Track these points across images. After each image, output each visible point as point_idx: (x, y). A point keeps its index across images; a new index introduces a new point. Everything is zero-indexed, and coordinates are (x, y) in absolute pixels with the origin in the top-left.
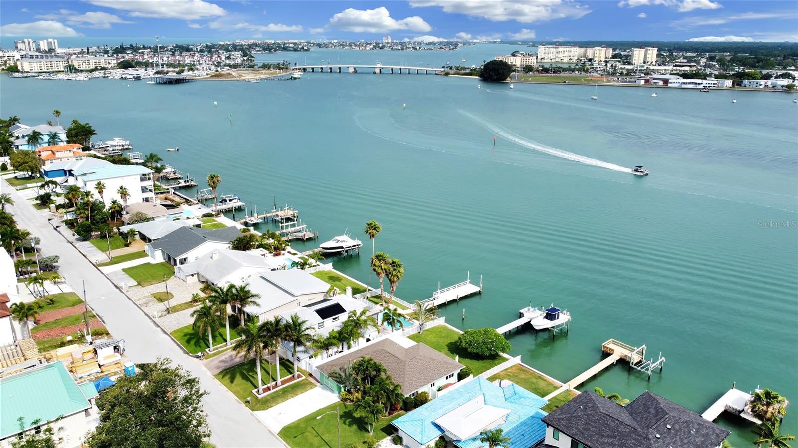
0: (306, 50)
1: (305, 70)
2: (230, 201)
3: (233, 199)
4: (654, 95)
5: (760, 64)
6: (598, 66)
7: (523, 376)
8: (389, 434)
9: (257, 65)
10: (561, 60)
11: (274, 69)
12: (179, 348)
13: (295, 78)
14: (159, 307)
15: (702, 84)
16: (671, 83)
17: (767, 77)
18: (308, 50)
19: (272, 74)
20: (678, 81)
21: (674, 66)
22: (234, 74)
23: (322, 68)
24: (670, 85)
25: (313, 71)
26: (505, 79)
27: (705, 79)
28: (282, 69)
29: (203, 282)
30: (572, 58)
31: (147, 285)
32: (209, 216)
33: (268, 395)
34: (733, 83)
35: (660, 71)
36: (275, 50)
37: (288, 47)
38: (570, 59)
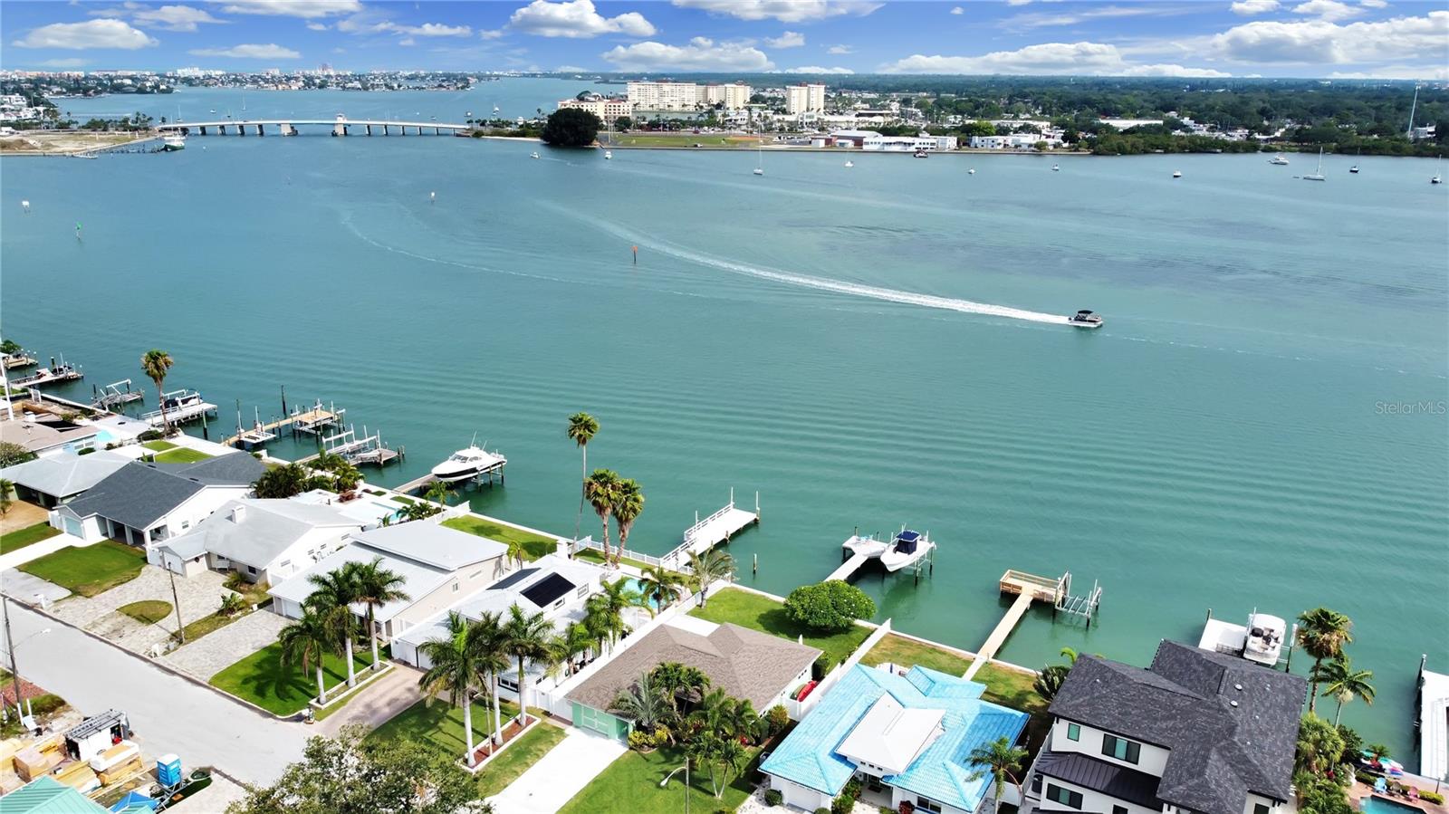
0: (163, 91)
1: (185, 131)
2: (185, 402)
3: (191, 398)
4: (849, 164)
5: (981, 109)
6: (739, 118)
7: (908, 652)
8: (751, 791)
9: (77, 123)
10: (669, 106)
11: (117, 130)
12: (246, 709)
13: (174, 149)
14: (151, 634)
15: (913, 144)
16: (867, 143)
17: (1003, 131)
18: (169, 91)
19: (117, 140)
20: (877, 140)
21: (857, 116)
22: (31, 142)
23: (222, 127)
24: (865, 147)
25: (204, 133)
26: (590, 142)
27: (917, 136)
28: (136, 129)
29: (222, 571)
30: (686, 103)
31: (96, 593)
32: (153, 438)
33: (488, 765)
34: (958, 143)
35: (839, 125)
36: (97, 92)
37: (122, 85)
38: (684, 106)
